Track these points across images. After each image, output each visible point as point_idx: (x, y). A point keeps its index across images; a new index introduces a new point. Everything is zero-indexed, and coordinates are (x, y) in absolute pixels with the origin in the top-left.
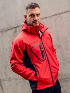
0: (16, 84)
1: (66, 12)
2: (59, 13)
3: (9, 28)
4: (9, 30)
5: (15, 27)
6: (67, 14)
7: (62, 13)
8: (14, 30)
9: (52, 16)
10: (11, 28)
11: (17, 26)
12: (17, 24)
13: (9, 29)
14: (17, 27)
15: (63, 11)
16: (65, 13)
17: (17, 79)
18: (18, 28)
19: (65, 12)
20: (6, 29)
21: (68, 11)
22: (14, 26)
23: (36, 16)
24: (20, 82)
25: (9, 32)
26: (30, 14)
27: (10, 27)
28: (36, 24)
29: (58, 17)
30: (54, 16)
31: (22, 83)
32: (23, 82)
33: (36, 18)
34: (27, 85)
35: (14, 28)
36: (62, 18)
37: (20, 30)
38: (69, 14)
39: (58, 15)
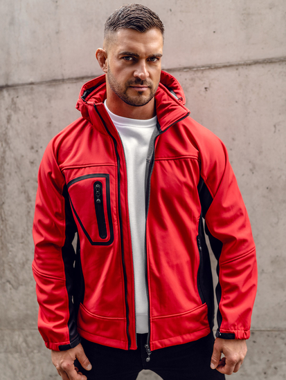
2: (200, 63)
6: (232, 74)
7: (211, 67)
12: (7, 76)
15: (217, 57)
16: (224, 70)
18: (5, 92)
19: (225, 67)
21: (239, 65)
23: (144, 63)
26: (121, 48)
28: (141, 93)
29: (192, 79)
33: (144, 70)
36: (210, 84)
37: (14, 103)
38: (239, 75)
39: (195, 71)
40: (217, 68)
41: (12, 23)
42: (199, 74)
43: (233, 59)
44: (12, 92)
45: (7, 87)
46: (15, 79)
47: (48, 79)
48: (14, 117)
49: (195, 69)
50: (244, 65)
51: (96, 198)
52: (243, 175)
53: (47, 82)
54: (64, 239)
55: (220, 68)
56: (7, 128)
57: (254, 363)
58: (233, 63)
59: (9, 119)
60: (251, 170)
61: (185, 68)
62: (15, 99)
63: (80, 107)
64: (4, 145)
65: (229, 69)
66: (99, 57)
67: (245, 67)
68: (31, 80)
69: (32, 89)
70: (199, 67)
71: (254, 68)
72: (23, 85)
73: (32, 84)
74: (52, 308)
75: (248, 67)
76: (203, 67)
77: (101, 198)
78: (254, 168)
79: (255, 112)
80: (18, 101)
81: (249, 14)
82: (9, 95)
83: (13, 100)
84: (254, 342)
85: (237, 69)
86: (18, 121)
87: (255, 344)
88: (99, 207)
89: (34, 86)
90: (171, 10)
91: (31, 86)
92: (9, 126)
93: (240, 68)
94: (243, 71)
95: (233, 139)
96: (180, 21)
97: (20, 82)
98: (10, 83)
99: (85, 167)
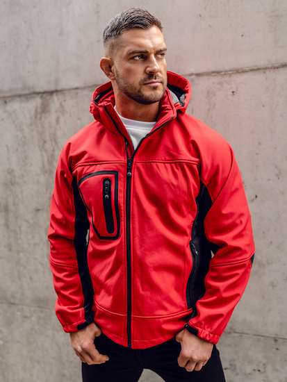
0: (9, 323)
1: (258, 69)
2: (228, 67)
3: (19, 92)
4: (17, 99)
5: (45, 92)
6: (258, 78)
7: (238, 71)
8: (37, 101)
9: (198, 75)
10: (26, 92)
11: (52, 88)
12: (57, 81)
13: (20, 96)
14: (51, 93)
15: (245, 61)
16: (251, 74)
17: (17, 302)
18: (55, 97)
19: (252, 70)
20: (8, 94)
21: (266, 68)
22: (43, 86)
24: (25, 317)
25: (16, 105)
27: (25, 87)
29: (220, 83)
30: (205, 78)
31: (34, 319)
32: (39, 318)
34: (50, 332)
35: (38, 93)
36: (237, 89)
37: (62, 106)
38: (266, 79)
39: (223, 75)
40: (244, 72)
41: (61, 34)
42: (227, 78)
43: (261, 63)
44: (60, 96)
45: (56, 91)
46: (63, 85)
47: (91, 84)
48: (62, 119)
49: (223, 73)
50: (271, 68)
51: (104, 194)
52: (269, 180)
53: (89, 87)
54: (74, 233)
55: (248, 71)
56: (56, 129)
57: (277, 371)
58: (260, 67)
59: (58, 121)
60: (277, 175)
61: (213, 72)
62: (63, 103)
63: (93, 109)
64: (54, 144)
65: (256, 72)
66: (104, 67)
67: (272, 70)
68: (76, 85)
69: (77, 94)
70: (226, 71)
71: (281, 71)
72: (69, 90)
73: (77, 88)
74: (67, 293)
75: (276, 70)
76: (230, 71)
77: (110, 193)
78: (280, 173)
79: (282, 116)
80: (65, 104)
81: (277, 16)
82: (58, 99)
83: (61, 103)
84: (277, 349)
85: (264, 73)
86: (65, 122)
87: (278, 351)
88: (107, 202)
89: (78, 91)
90: (200, 16)
91: (76, 91)
92: (58, 127)
93: (268, 71)
94: (270, 74)
95: (259, 144)
96: (209, 26)
97: (67, 87)
98: (59, 88)
99: (96, 165)
